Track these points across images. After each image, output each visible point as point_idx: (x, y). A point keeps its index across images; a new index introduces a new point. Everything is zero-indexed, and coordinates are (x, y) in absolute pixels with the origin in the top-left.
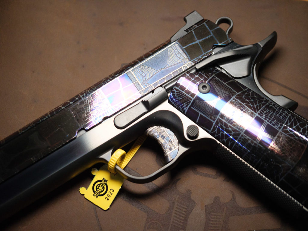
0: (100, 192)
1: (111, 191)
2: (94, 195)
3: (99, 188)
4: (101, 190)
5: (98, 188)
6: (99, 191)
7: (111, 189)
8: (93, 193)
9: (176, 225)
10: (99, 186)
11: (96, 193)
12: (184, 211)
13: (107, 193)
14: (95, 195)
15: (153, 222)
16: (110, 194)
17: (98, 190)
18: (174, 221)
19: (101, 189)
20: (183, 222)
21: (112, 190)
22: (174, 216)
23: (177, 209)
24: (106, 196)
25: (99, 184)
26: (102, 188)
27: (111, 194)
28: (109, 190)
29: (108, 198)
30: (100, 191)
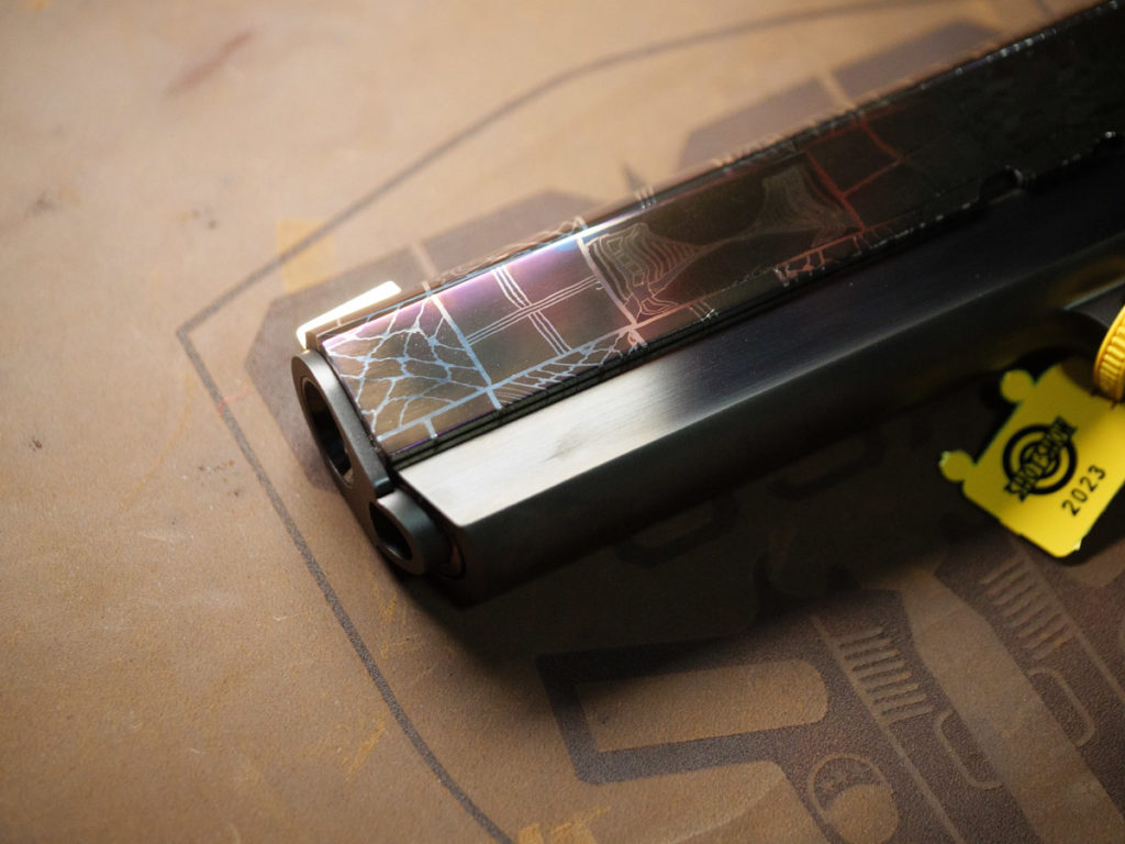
0: (1038, 478)
1: (1094, 477)
2: (1008, 488)
3: (1036, 458)
4: (1044, 469)
5: (1030, 460)
6: (1032, 471)
7: (1090, 469)
8: (1004, 481)
9: (906, 715)
10: (1036, 451)
11: (1018, 479)
12: (887, 648)
13: (1074, 483)
14: (1015, 487)
15: (820, 765)
16: (1084, 488)
17: (1031, 466)
18: (887, 706)
19: (1044, 462)
20: (919, 688)
21: (1097, 470)
22: (868, 692)
23: (855, 663)
24: (1064, 493)
25: (1035, 445)
26: (1050, 460)
27: (1092, 489)
28: (1081, 471)
29: (1076, 505)
30: (1039, 472)
